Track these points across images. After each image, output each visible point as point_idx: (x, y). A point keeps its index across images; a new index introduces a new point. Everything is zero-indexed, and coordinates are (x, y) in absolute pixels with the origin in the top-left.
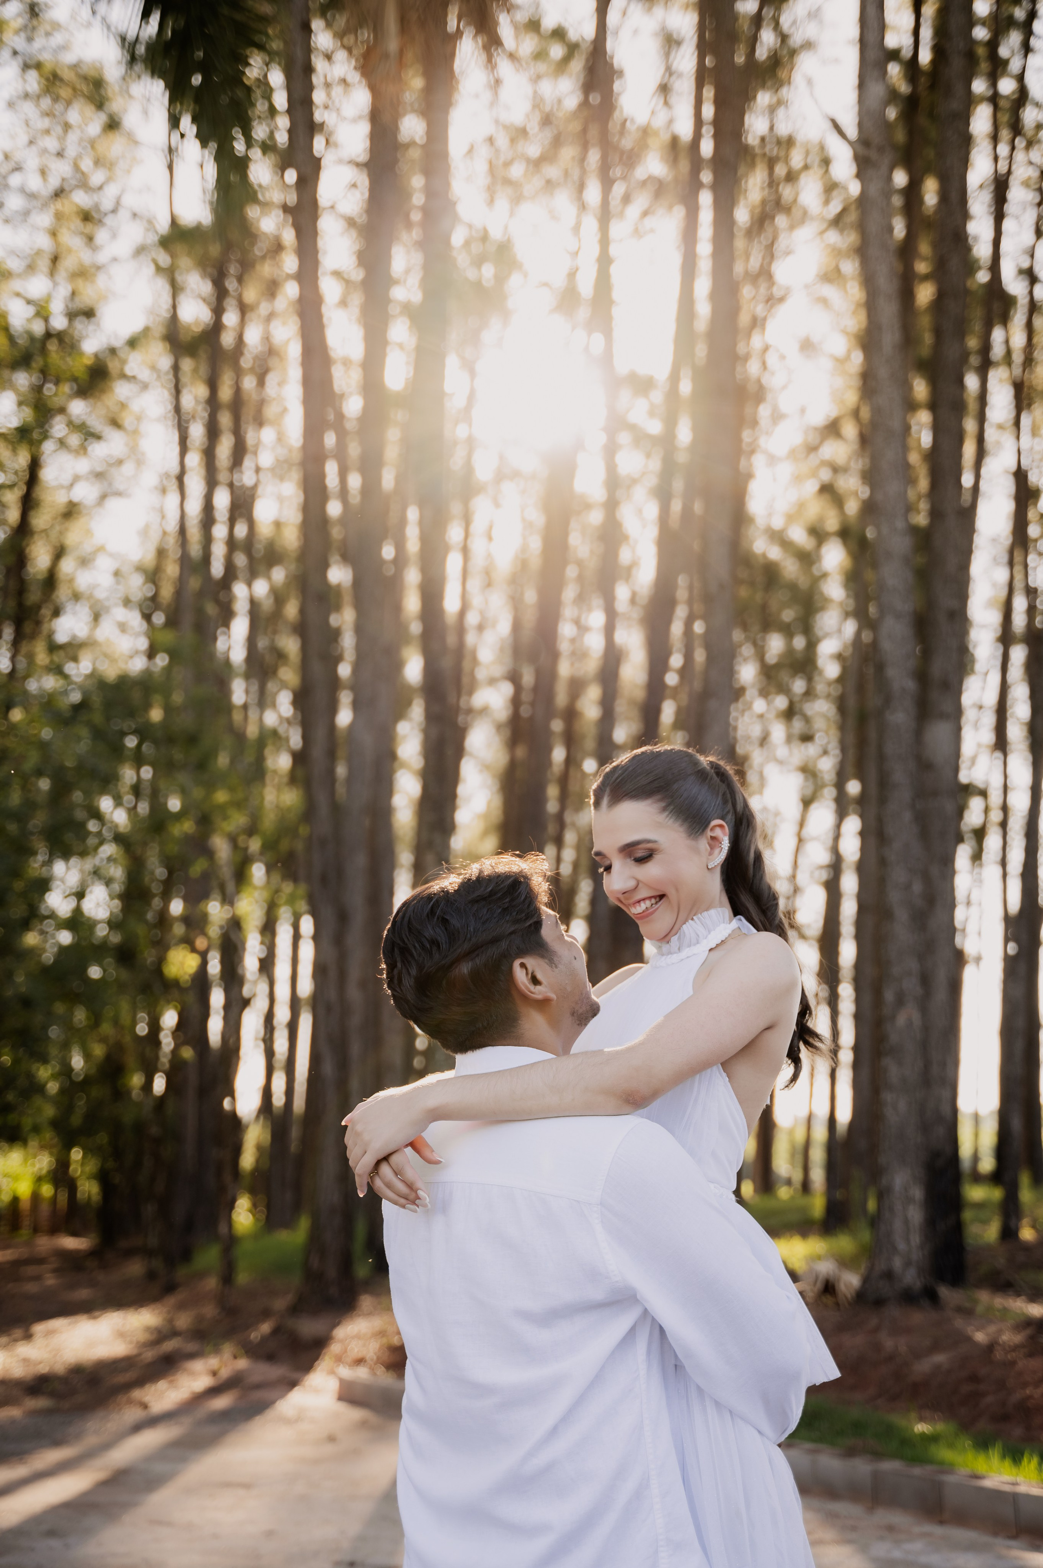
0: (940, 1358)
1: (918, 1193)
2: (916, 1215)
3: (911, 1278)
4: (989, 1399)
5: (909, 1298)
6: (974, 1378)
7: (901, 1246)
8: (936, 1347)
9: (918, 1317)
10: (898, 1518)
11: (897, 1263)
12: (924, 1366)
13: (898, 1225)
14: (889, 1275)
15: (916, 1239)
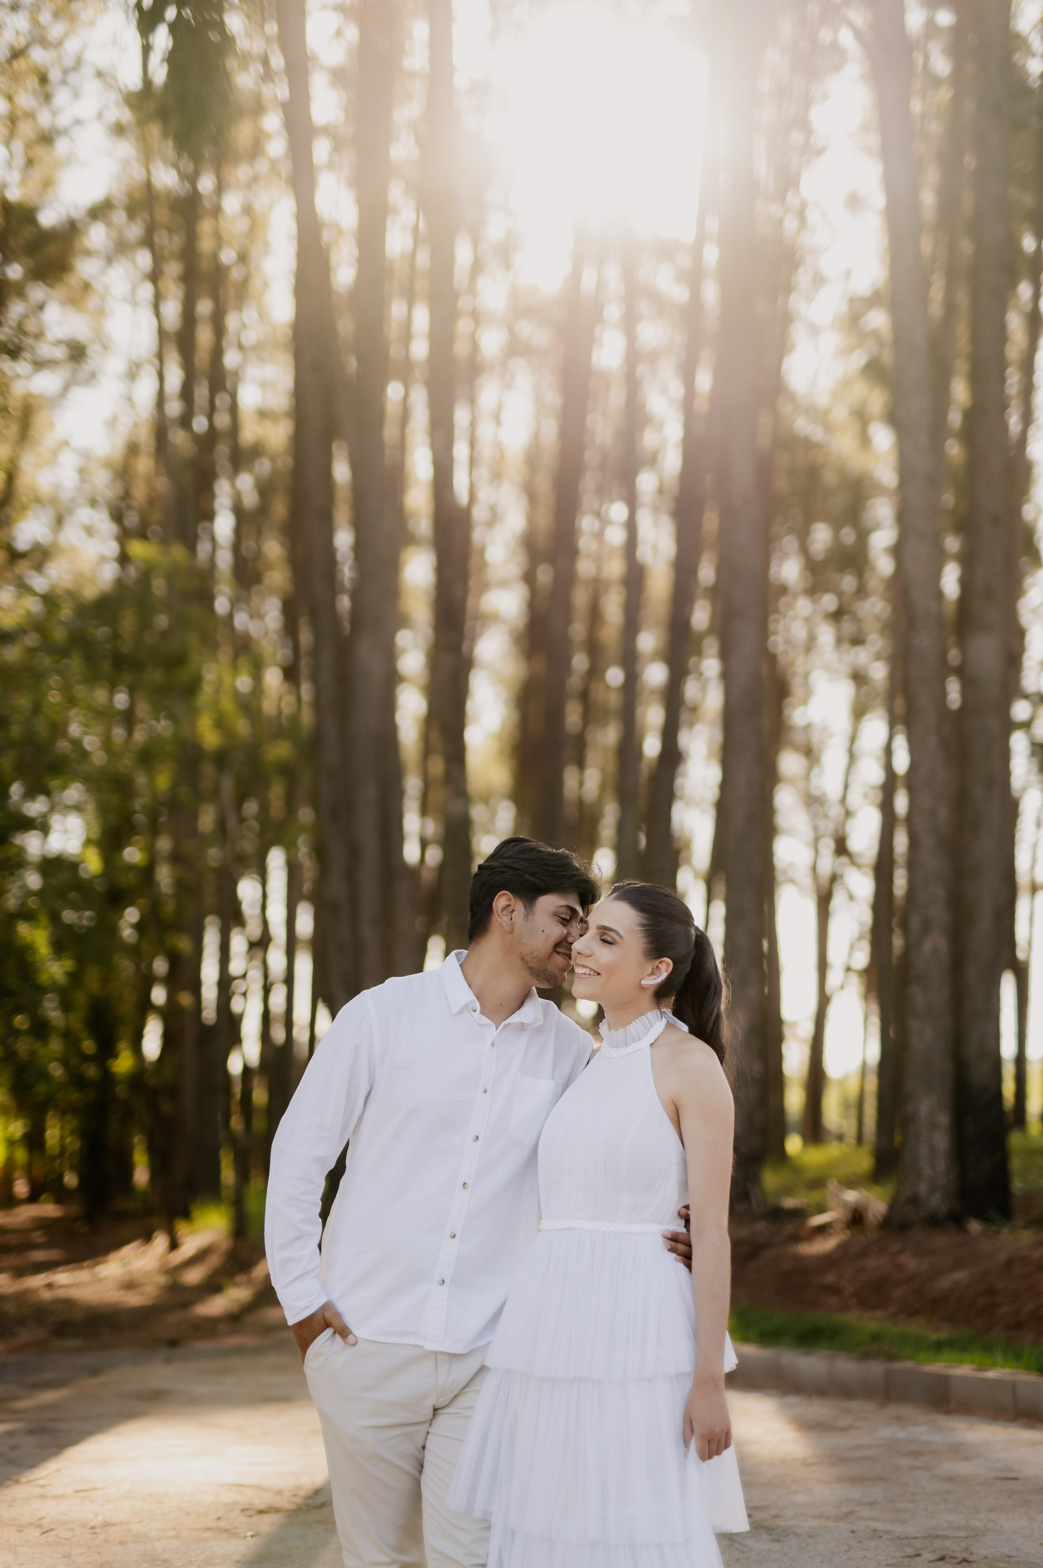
0: (961, 1275)
1: (944, 1119)
2: (941, 1141)
3: (937, 1202)
4: (1005, 1309)
5: (934, 1222)
6: (991, 1292)
7: (927, 1171)
8: (958, 1265)
9: (942, 1240)
10: (907, 1410)
11: (923, 1189)
12: (945, 1282)
13: (923, 1151)
14: (914, 1200)
15: (942, 1164)
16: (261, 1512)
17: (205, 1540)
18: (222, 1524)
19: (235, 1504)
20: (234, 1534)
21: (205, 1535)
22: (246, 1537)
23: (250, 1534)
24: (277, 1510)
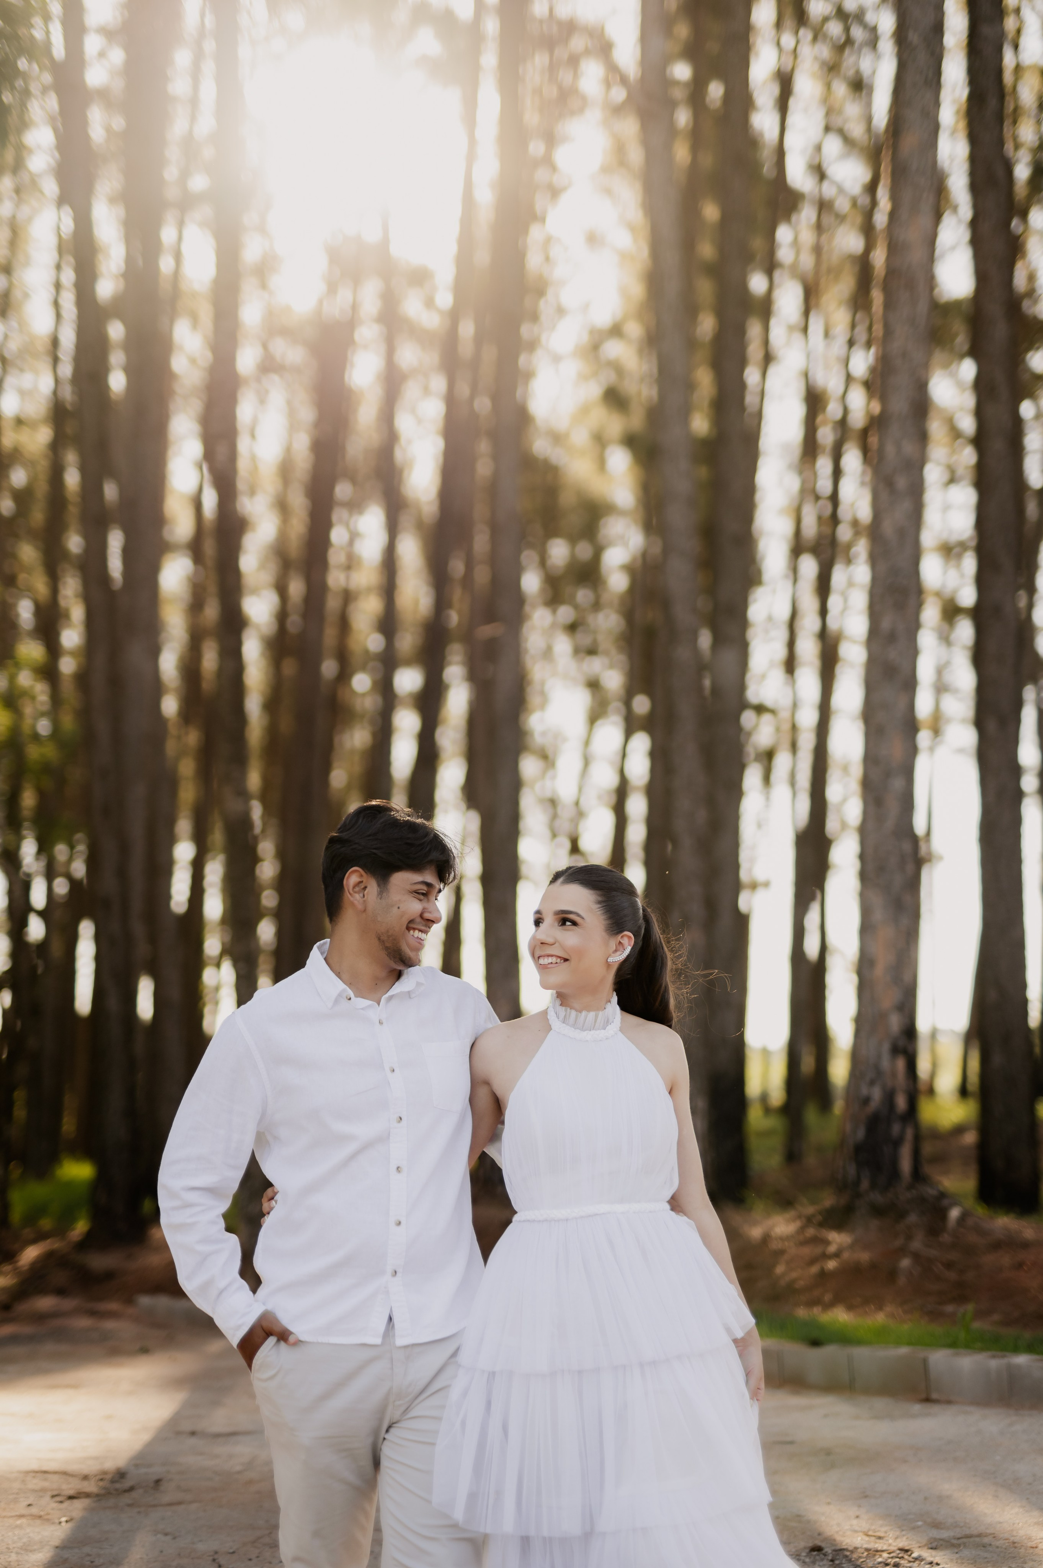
16: (71, 1498)
17: (20, 1527)
18: (34, 1510)
19: (43, 1490)
20: (48, 1520)
21: (19, 1522)
22: (60, 1523)
23: (64, 1519)
24: (87, 1495)
